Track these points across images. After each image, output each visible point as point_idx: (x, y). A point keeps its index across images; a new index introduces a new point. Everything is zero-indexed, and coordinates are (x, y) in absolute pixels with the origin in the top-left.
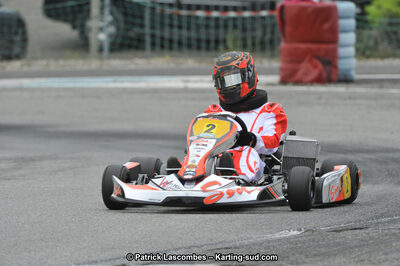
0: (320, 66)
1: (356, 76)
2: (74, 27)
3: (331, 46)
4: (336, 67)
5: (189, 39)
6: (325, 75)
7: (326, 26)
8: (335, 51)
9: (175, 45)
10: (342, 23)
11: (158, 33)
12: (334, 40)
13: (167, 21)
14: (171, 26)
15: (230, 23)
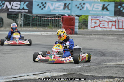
0: (71, 31)
1: (78, 33)
2: (14, 21)
3: (73, 26)
4: (74, 31)
5: (40, 24)
6: (72, 33)
7: (72, 22)
8: (74, 27)
9: (37, 25)
10: (76, 21)
11: (33, 22)
12: (74, 25)
13: (35, 20)
14: (36, 21)
15: (49, 21)
